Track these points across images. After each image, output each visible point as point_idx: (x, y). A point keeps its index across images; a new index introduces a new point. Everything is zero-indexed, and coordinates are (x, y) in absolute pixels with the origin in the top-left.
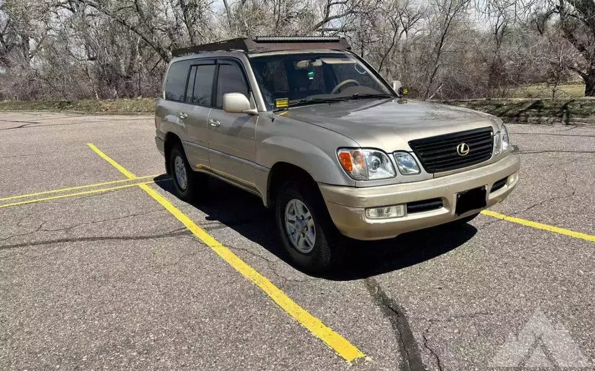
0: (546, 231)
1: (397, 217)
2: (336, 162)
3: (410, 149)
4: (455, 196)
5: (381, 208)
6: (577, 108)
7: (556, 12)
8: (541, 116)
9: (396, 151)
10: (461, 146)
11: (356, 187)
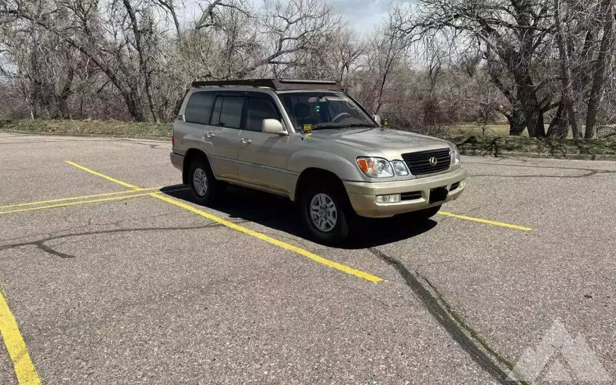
0: (483, 223)
1: (394, 202)
2: (357, 168)
3: (402, 159)
4: (429, 190)
5: (385, 196)
6: (503, 143)
7: (484, 58)
8: (475, 149)
9: (394, 160)
10: (432, 159)
11: (370, 182)
